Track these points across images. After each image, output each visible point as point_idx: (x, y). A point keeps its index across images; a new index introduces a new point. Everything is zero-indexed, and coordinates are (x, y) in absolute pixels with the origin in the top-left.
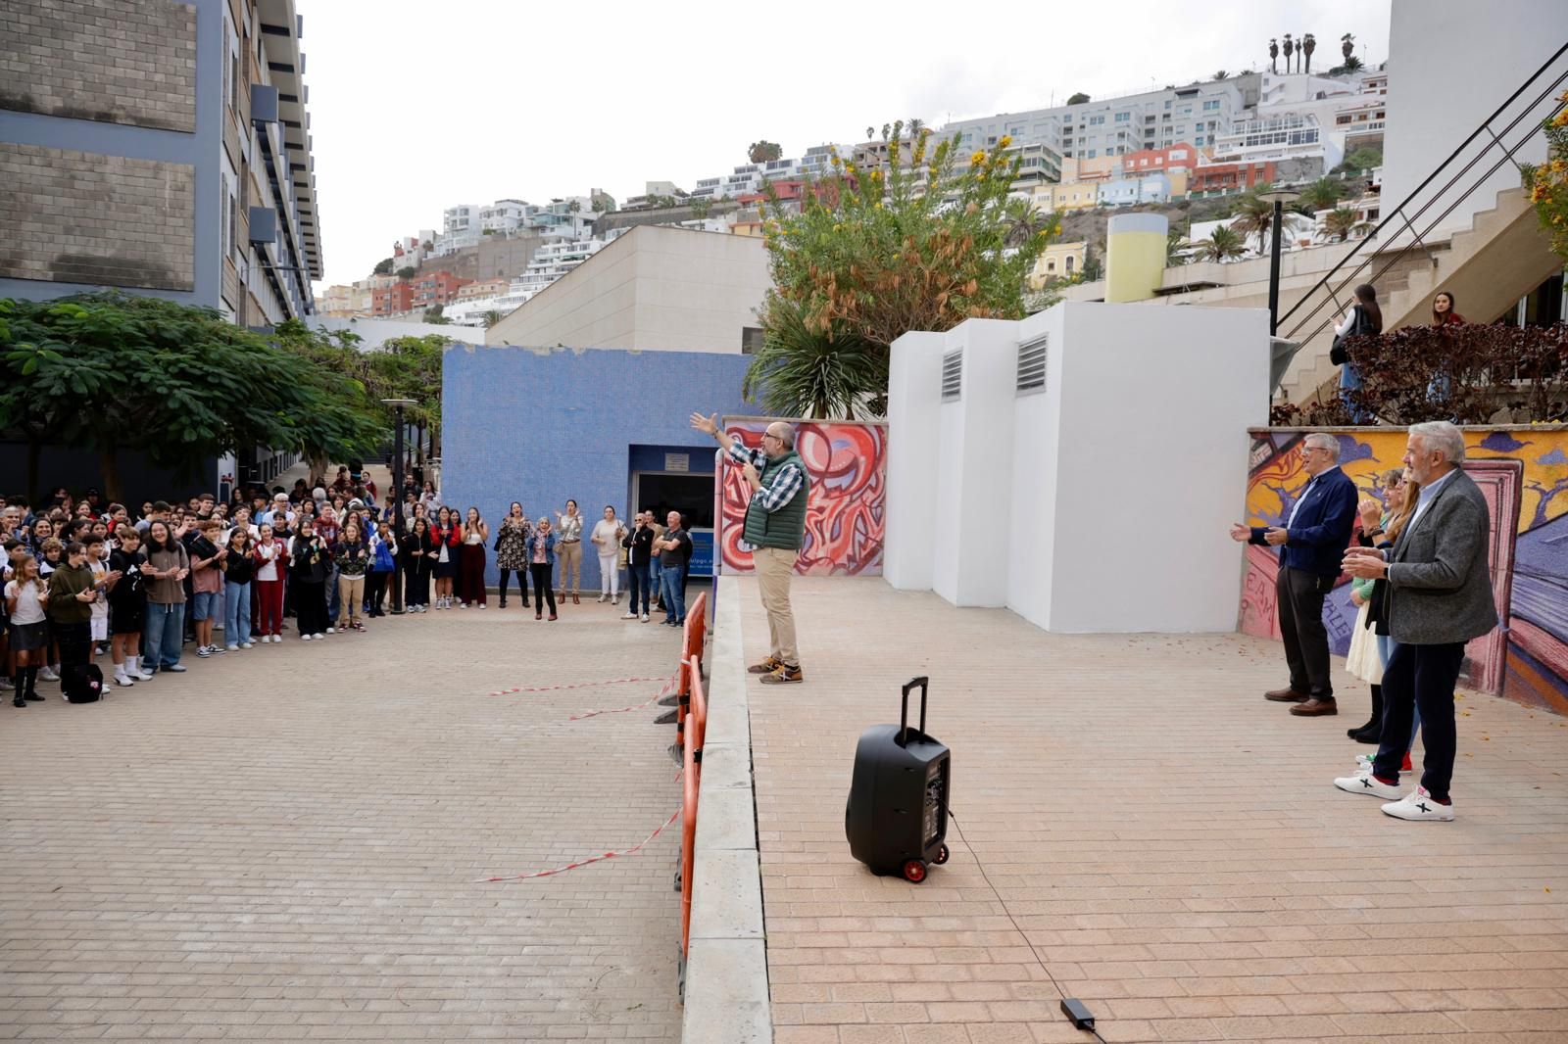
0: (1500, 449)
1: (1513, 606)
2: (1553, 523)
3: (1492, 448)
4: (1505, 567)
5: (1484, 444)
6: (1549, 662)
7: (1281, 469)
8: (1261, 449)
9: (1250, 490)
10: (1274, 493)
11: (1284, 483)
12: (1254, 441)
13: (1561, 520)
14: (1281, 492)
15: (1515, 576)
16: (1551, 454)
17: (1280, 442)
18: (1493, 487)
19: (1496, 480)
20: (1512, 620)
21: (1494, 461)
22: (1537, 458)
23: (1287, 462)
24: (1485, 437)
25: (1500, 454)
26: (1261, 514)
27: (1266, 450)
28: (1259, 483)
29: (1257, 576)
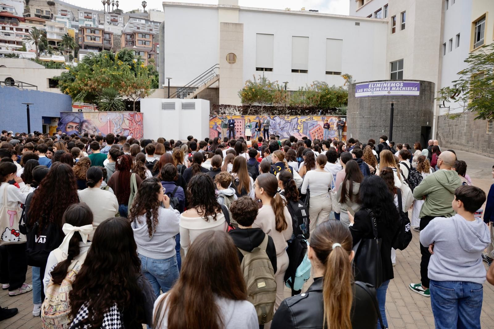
5: (241, 117)
17: (214, 117)
19: (243, 120)
23: (215, 119)
26: (212, 125)
27: (212, 118)
28: (211, 121)
29: (212, 132)
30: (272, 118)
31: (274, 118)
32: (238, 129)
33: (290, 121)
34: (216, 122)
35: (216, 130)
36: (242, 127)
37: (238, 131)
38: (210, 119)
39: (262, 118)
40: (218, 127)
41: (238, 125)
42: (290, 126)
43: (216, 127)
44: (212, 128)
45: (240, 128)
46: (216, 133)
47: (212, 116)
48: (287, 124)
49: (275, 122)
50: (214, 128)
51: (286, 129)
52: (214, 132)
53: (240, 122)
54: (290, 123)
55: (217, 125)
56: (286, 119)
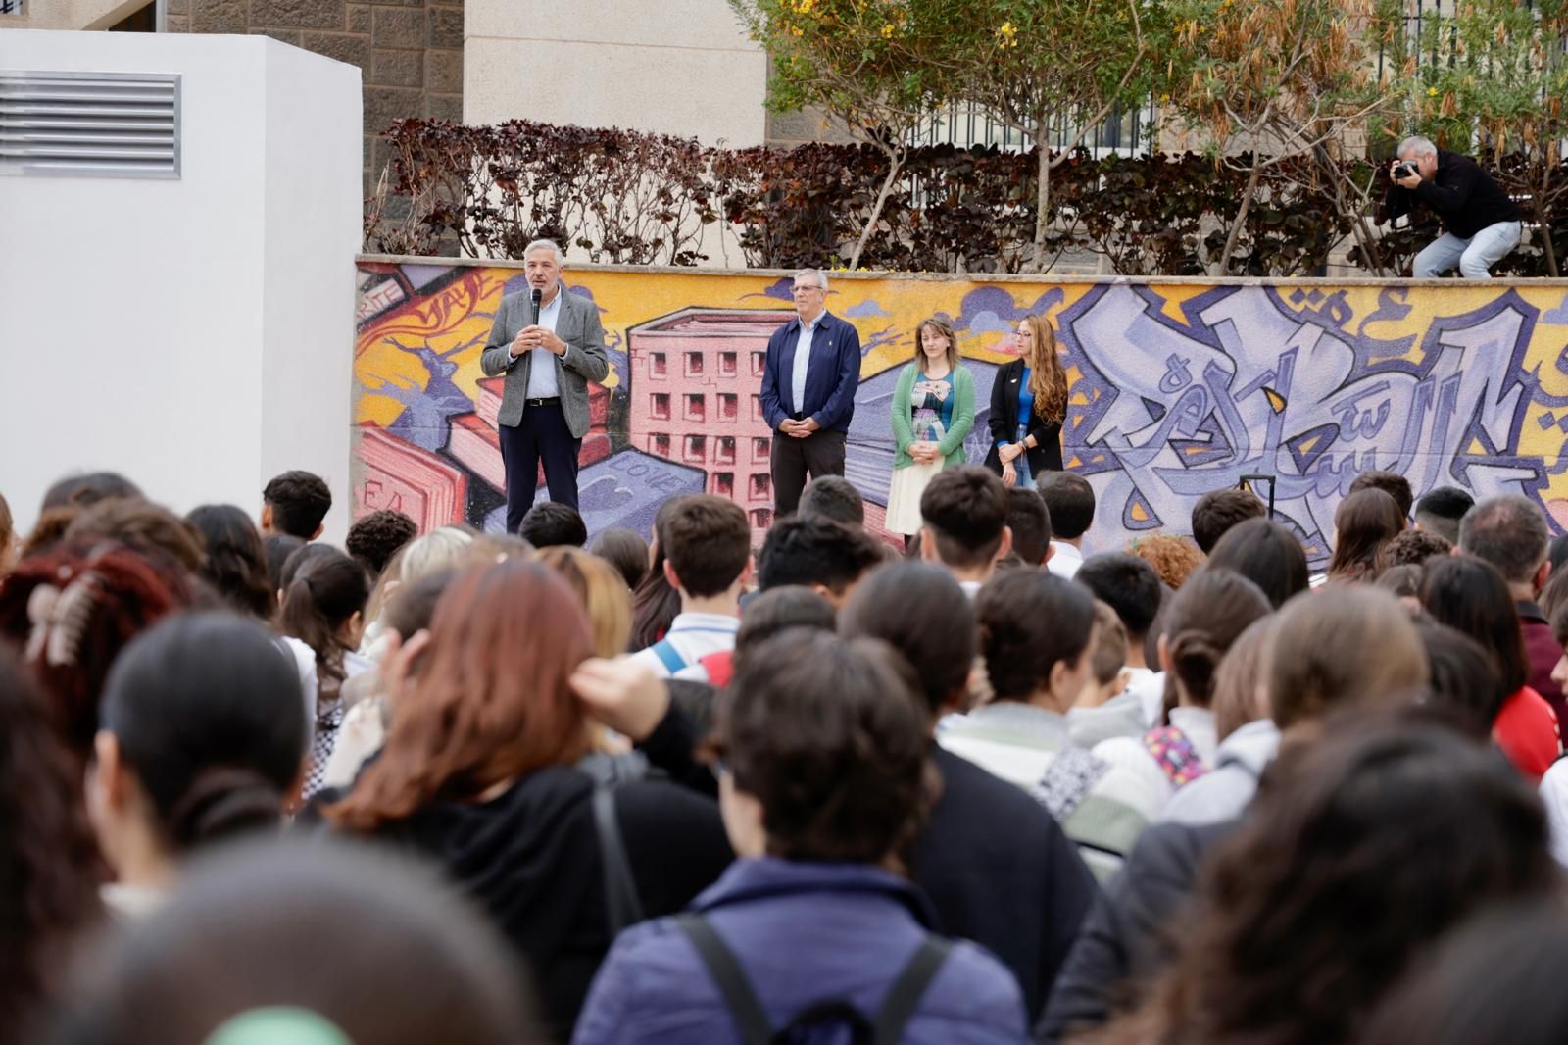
3: (777, 297)
5: (769, 292)
7: (425, 319)
8: (381, 288)
9: (359, 352)
10: (413, 356)
11: (433, 343)
12: (364, 277)
14: (425, 354)
16: (862, 304)
17: (420, 279)
22: (845, 310)
23: (434, 309)
24: (772, 284)
26: (387, 389)
27: (390, 291)
28: (379, 341)
29: (384, 486)
30: (1172, 309)
31: (1209, 316)
32: (729, 444)
33: (1416, 356)
34: (440, 344)
35: (444, 453)
37: (727, 480)
38: (372, 308)
40: (469, 421)
41: (731, 399)
42: (1414, 417)
43: (440, 413)
44: (392, 426)
45: (754, 439)
46: (444, 490)
47: (396, 270)
48: (1379, 384)
49: (1212, 363)
50: (419, 424)
51: (1366, 456)
52: (409, 476)
53: (752, 353)
54: (1414, 381)
55: (451, 393)
56: (1369, 319)
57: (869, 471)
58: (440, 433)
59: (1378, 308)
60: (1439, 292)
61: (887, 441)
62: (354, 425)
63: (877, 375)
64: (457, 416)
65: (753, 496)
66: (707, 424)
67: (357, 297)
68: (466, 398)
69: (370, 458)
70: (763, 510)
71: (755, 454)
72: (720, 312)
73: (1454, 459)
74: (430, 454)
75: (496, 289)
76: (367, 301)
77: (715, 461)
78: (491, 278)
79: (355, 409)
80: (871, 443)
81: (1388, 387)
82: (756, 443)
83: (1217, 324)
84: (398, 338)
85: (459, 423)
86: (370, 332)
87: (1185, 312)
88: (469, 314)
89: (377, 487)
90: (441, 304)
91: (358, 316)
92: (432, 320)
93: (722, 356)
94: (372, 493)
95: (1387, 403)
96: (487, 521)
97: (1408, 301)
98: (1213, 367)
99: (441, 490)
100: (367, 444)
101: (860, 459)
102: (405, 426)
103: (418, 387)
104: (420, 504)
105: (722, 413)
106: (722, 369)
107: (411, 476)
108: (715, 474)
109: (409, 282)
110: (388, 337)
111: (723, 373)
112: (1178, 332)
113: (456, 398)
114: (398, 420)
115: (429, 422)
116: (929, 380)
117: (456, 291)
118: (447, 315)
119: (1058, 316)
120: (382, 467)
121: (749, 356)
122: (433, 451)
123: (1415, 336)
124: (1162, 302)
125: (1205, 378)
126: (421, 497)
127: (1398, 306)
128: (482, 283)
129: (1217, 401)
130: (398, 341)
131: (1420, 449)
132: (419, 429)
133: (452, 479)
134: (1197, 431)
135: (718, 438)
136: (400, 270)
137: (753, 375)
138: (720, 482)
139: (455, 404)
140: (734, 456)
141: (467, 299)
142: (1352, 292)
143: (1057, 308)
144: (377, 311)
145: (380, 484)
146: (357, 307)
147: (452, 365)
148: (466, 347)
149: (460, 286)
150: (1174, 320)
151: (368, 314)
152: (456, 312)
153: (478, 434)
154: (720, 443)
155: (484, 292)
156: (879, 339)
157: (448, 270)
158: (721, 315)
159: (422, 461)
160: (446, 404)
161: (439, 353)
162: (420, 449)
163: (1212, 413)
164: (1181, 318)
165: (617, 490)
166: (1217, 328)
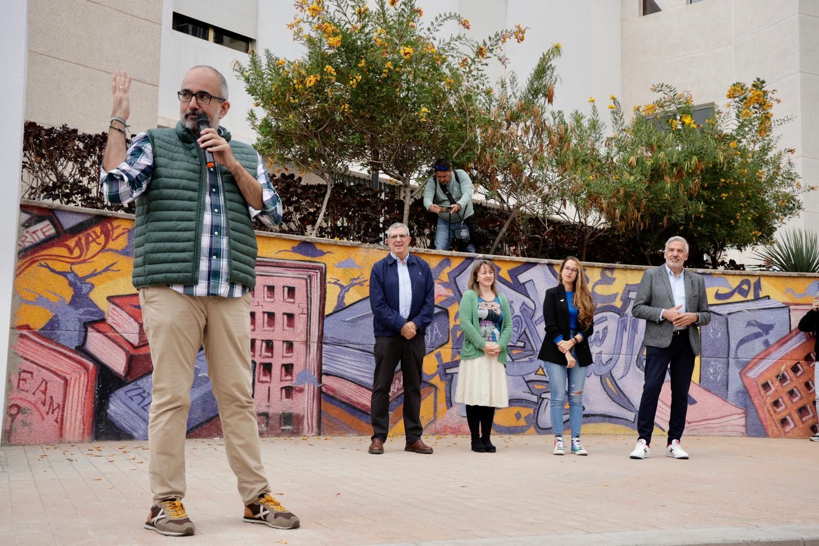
0: (307, 255)
1: (324, 367)
2: (351, 307)
3: (301, 253)
4: (316, 340)
5: (294, 250)
6: (354, 402)
7: (71, 251)
8: (39, 226)
9: (18, 273)
10: (61, 278)
11: (75, 268)
12: (26, 217)
13: (356, 306)
14: (70, 277)
15: (324, 346)
16: (346, 261)
17: (69, 222)
18: (304, 282)
19: (306, 277)
20: (324, 377)
21: (304, 263)
22: (336, 263)
23: (78, 244)
24: (296, 245)
25: (308, 258)
26: (40, 300)
27: (44, 229)
28: (35, 265)
29: (34, 375)
30: (504, 274)
31: (522, 278)
32: (269, 345)
33: (618, 304)
34: (82, 270)
35: (81, 349)
36: (297, 334)
37: (268, 368)
38: (30, 240)
39: (441, 266)
40: (101, 326)
41: (271, 316)
42: (618, 335)
43: (80, 320)
44: (42, 329)
45: (284, 342)
46: (80, 377)
47: (51, 214)
48: (602, 318)
49: (524, 303)
50: (64, 328)
51: (597, 355)
52: (54, 366)
53: (284, 287)
54: (618, 316)
55: (88, 306)
56: (596, 284)
57: (350, 362)
58: (79, 335)
59: (600, 278)
60: (628, 272)
61: (360, 344)
62: (12, 328)
63: (354, 304)
64: (92, 323)
65: (284, 378)
66: (256, 332)
67: (19, 231)
68: (99, 309)
69: (24, 353)
70: (289, 387)
71: (285, 352)
72: (265, 260)
73: (638, 358)
74: (71, 350)
75: (123, 233)
76: (27, 235)
77: (261, 355)
78: (119, 226)
79: (14, 315)
80: (350, 345)
81: (607, 320)
82: (285, 344)
83: (526, 283)
84: (50, 263)
85: (93, 328)
86: (29, 258)
87: (510, 275)
88: (103, 250)
89: (28, 375)
90: (83, 241)
91: (20, 245)
92: (77, 252)
93: (266, 288)
94: (24, 380)
95: (606, 328)
96: (111, 399)
97: (614, 276)
98: (524, 306)
99: (78, 377)
100: (23, 343)
101: (345, 355)
102: (53, 329)
103: (64, 300)
104: (62, 387)
105: (266, 324)
106: (266, 296)
107: (56, 366)
108: (261, 364)
109: (60, 223)
110: (43, 263)
111: (266, 299)
112: (507, 286)
113: (92, 309)
114: (47, 325)
115: (71, 326)
116: (485, 301)
117: (95, 233)
118: (87, 249)
119: (448, 274)
120: (33, 360)
121: (282, 289)
122: (73, 348)
123: (618, 293)
124: (499, 269)
125: (521, 312)
126: (63, 382)
127: (609, 278)
128: (113, 229)
129: (527, 325)
130: (51, 266)
131: (622, 353)
132: (63, 332)
133: (86, 368)
134: (518, 341)
135: (263, 341)
136: (53, 213)
137: (284, 301)
138: (264, 369)
139: (91, 314)
140: (272, 353)
141: (102, 239)
142: (588, 269)
143: (448, 270)
144: (35, 242)
145: (31, 373)
146: (19, 238)
147: (90, 285)
148: (100, 273)
149: (98, 230)
150: (505, 280)
151: (27, 244)
152: (94, 248)
153: (106, 336)
154: (264, 344)
155: (115, 235)
156: (355, 282)
157: (89, 217)
158: (265, 262)
159: (65, 355)
160: (84, 313)
161: (80, 276)
162: (63, 347)
163: (525, 332)
164: (508, 279)
165: (200, 375)
166: (525, 285)
